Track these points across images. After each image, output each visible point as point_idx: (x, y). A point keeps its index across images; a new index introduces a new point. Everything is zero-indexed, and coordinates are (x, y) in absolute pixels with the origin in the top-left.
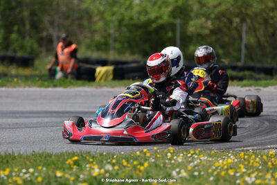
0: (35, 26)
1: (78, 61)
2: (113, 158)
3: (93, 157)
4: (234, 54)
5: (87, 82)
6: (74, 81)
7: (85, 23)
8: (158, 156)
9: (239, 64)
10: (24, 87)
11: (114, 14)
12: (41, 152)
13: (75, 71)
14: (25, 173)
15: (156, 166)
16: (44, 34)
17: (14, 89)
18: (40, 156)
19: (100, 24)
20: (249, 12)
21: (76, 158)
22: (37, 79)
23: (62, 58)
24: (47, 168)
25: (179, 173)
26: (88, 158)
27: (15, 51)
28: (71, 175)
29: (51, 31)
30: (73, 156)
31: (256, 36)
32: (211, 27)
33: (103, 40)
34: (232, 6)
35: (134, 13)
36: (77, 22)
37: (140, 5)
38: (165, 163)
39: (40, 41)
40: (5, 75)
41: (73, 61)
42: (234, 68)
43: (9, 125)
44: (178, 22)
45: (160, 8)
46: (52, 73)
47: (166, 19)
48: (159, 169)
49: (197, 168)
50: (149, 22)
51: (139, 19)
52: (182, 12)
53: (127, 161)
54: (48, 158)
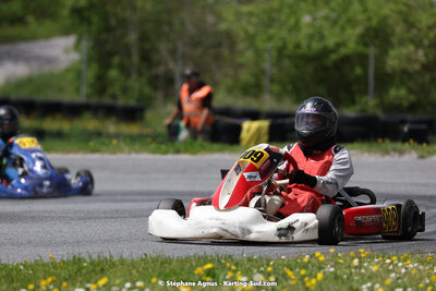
0: (147, 58)
1: (214, 112)
2: (268, 265)
3: (237, 265)
5: (227, 146)
6: (207, 145)
7: (225, 52)
8: (341, 261)
10: (129, 153)
11: (270, 38)
12: (154, 255)
13: (208, 128)
14: (131, 289)
15: (336, 277)
16: (161, 70)
17: (113, 157)
18: (154, 261)
19: (249, 55)
21: (209, 266)
22: (149, 140)
23: (188, 107)
24: (164, 281)
25: (371, 289)
26: (228, 265)
27: (114, 97)
29: (171, 65)
30: (205, 263)
32: (423, 59)
33: (252, 80)
35: (302, 36)
36: (212, 51)
37: (312, 25)
38: (350, 274)
39: (154, 82)
40: (98, 134)
41: (205, 112)
43: (105, 213)
44: (372, 51)
45: (343, 29)
46: (173, 131)
47: (352, 46)
48: (340, 282)
49: (400, 281)
50: (326, 52)
52: (378, 36)
53: (291, 270)
54: (165, 265)
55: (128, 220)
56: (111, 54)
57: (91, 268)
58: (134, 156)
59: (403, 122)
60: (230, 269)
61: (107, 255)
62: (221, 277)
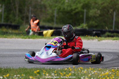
0: (21, 11)
2: (55, 71)
3: (46, 70)
6: (38, 36)
7: (43, 10)
8: (75, 70)
9: (111, 30)
10: (15, 38)
11: (56, 6)
12: (22, 67)
14: (16, 77)
15: (74, 74)
16: (25, 15)
17: (11, 39)
18: (22, 69)
19: (50, 11)
20: (117, 7)
21: (38, 71)
22: (21, 35)
24: (25, 75)
25: (84, 78)
28: (36, 78)
29: (28, 14)
32: (99, 13)
33: (51, 18)
34: (109, 4)
35: (65, 6)
36: (39, 10)
37: (68, 3)
38: (78, 74)
39: (22, 18)
42: (110, 32)
43: (8, 55)
44: (85, 11)
45: (77, 4)
46: (28, 32)
47: (80, 9)
49: (92, 76)
50: (72, 10)
51: (67, 9)
52: (87, 6)
53: (62, 72)
54: (26, 70)
55: (15, 58)
56: (10, 10)
57: (4, 71)
58: (17, 39)
59: (94, 31)
60: (44, 72)
61: (9, 67)
62: (42, 74)
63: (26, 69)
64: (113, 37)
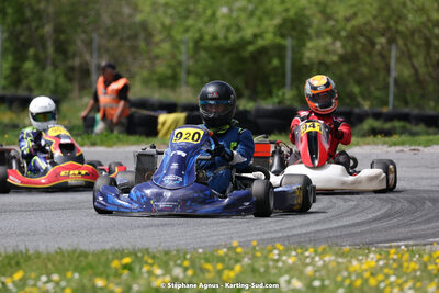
0: (62, 49)
2: (185, 258)
3: (154, 257)
4: (378, 94)
5: (143, 139)
6: (124, 137)
7: (142, 44)
8: (258, 255)
9: (385, 110)
11: (187, 30)
12: (70, 248)
14: (46, 282)
15: (254, 271)
16: (77, 62)
18: (70, 254)
19: (166, 47)
20: (401, 28)
21: (127, 260)
23: (104, 99)
24: (80, 273)
25: (289, 282)
26: (145, 258)
27: (30, 89)
28: (118, 284)
29: (87, 57)
31: (413, 66)
32: (341, 51)
33: (169, 72)
34: (375, 17)
35: (219, 28)
36: (128, 43)
37: (229, 16)
38: (267, 267)
39: (69, 73)
40: (14, 126)
41: (122, 104)
42: (377, 116)
43: (20, 205)
44: (288, 42)
45: (260, 19)
46: (89, 124)
47: (269, 38)
48: (257, 275)
49: (318, 275)
50: (243, 43)
51: (226, 38)
52: (296, 27)
54: (82, 258)
56: (25, 46)
57: (7, 261)
60: (146, 263)
61: (22, 248)
62: (137, 269)
63: (84, 254)
64: (387, 133)
